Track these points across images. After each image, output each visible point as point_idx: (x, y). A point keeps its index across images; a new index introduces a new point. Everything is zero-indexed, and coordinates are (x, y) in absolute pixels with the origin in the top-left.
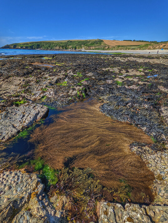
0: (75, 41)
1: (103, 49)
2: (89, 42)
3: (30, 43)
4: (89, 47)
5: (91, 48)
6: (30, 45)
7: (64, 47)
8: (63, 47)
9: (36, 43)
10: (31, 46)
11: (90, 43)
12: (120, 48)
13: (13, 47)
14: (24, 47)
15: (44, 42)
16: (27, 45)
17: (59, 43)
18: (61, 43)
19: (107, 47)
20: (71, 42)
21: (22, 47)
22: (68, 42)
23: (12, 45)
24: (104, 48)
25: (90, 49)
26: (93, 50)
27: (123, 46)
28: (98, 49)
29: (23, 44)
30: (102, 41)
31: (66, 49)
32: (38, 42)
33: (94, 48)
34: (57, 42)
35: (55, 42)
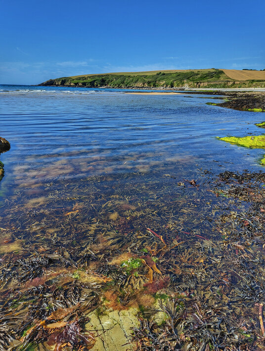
0: (171, 74)
1: (224, 87)
2: (197, 74)
3: (90, 77)
4: (198, 83)
5: (202, 84)
6: (89, 80)
7: (152, 84)
8: (149, 83)
9: (99, 76)
10: (91, 83)
11: (199, 76)
12: (254, 83)
13: (60, 83)
14: (80, 84)
15: (112, 75)
16: (85, 81)
17: (141, 76)
18: (146, 77)
19: (231, 83)
20: (164, 74)
21: (76, 84)
22: (158, 74)
23: (58, 80)
24: (225, 84)
25: (199, 86)
26: (206, 87)
27: (260, 81)
28: (215, 86)
29: (77, 79)
30: (222, 72)
31: (155, 86)
32: (102, 76)
33: (206, 84)
34: (136, 75)
35: (132, 75)
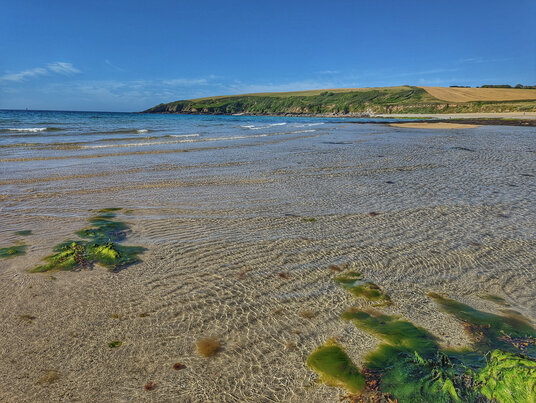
0: (342, 94)
1: (431, 112)
2: (385, 94)
3: (219, 100)
4: (388, 107)
5: (395, 108)
6: (219, 104)
7: (315, 109)
8: (310, 107)
9: (233, 98)
10: (221, 107)
11: (387, 96)
12: (484, 106)
13: (175, 109)
14: (206, 110)
15: (252, 97)
16: (212, 105)
17: (297, 98)
18: (304, 98)
19: (443, 106)
20: (332, 95)
21: (200, 110)
22: (323, 95)
23: (173, 104)
24: (433, 108)
25: (391, 111)
26: (401, 112)
27: (491, 103)
28: (416, 111)
30: (422, 91)
31: (319, 111)
32: (238, 98)
33: (401, 108)
34: (288, 96)
35: (282, 96)
